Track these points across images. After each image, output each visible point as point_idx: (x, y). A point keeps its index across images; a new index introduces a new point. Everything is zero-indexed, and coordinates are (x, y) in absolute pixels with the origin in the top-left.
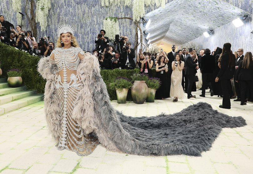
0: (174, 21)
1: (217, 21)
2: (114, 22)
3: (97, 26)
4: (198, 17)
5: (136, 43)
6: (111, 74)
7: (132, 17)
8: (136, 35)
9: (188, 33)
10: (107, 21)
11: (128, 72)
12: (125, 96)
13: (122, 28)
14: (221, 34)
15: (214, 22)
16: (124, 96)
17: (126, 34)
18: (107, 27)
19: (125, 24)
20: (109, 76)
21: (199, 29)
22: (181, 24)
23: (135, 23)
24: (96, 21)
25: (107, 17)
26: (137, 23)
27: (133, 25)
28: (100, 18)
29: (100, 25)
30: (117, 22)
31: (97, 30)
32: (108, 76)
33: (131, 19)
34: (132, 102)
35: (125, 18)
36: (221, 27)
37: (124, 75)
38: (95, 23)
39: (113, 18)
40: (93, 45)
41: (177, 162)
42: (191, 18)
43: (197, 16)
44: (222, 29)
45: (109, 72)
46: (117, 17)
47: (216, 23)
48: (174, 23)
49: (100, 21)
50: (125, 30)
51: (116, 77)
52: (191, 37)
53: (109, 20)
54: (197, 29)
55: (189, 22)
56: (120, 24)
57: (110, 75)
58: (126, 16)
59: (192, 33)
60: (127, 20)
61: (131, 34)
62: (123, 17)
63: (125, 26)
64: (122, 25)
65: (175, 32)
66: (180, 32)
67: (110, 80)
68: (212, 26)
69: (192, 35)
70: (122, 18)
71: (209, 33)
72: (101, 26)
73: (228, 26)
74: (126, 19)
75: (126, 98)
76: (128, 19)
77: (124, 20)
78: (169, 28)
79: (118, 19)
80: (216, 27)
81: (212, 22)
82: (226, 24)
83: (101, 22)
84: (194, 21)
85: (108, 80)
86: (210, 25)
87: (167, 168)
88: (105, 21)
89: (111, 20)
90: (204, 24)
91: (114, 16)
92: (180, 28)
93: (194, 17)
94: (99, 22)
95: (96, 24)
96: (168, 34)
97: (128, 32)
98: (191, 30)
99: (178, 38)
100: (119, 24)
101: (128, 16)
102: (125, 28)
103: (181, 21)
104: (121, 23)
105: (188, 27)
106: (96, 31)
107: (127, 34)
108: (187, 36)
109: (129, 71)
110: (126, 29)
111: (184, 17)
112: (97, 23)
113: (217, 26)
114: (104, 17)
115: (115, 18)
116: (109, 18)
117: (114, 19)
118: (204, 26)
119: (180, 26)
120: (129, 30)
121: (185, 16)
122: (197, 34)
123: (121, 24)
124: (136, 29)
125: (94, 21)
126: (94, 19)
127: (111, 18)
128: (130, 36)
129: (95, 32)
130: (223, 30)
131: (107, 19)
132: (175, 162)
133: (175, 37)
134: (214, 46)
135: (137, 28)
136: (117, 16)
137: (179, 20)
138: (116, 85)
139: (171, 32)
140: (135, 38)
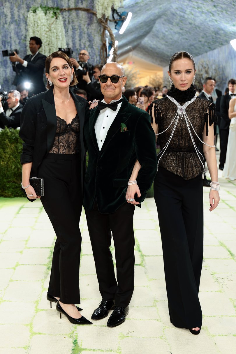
0: (169, 13)
2: (53, 17)
3: (12, 26)
4: (224, 6)
7: (93, 7)
8: (102, 48)
9: (195, 40)
10: (37, 17)
13: (70, 33)
17: (80, 45)
18: (38, 29)
19: (76, 24)
21: (221, 32)
22: (183, 19)
23: (100, 22)
24: (9, 15)
25: (36, 5)
26: (104, 21)
27: (95, 26)
28: (19, 7)
29: (19, 25)
30: (60, 17)
31: (13, 35)
33: (90, 12)
35: (77, 9)
38: (9, 20)
39: (49, 9)
40: (5, 71)
42: (207, 8)
43: (222, 6)
46: (59, 6)
48: (165, 18)
49: (19, 16)
50: (77, 37)
52: (200, 48)
53: (40, 13)
54: (217, 33)
55: (201, 18)
56: (67, 22)
58: (80, 6)
59: (203, 40)
60: (82, 14)
61: (91, 46)
62: (72, 6)
63: (77, 27)
64: (71, 24)
65: (164, 37)
66: (176, 37)
69: (203, 45)
70: (70, 10)
72: (23, 26)
74: (80, 12)
76: (83, 12)
77: (74, 13)
78: (152, 28)
79: (62, 10)
83: (22, 17)
84: (213, 15)
88: (31, 15)
89: (46, 14)
91: (50, 4)
92: (177, 29)
93: (215, 6)
94: (16, 17)
95: (11, 23)
96: (147, 41)
97: (83, 41)
98: (202, 34)
99: (170, 50)
100: (65, 24)
101: (84, 5)
102: (77, 32)
103: (182, 14)
104: (69, 21)
105: (196, 27)
106: (11, 38)
108: (191, 45)
110: (80, 35)
111: (191, 7)
112: (13, 20)
114: (28, 8)
115: (53, 8)
116: (40, 9)
117: (52, 12)
118: (234, 25)
119: (178, 24)
120: (86, 36)
121: (195, 4)
122: (215, 42)
123: (69, 23)
124: (103, 35)
125: (6, 16)
126: (5, 10)
127: (46, 10)
128: (89, 50)
129: (9, 40)
131: (35, 12)
133: (163, 47)
135: (104, 32)
136: (59, 3)
137: (178, 12)
139: (156, 36)
140: (100, 55)
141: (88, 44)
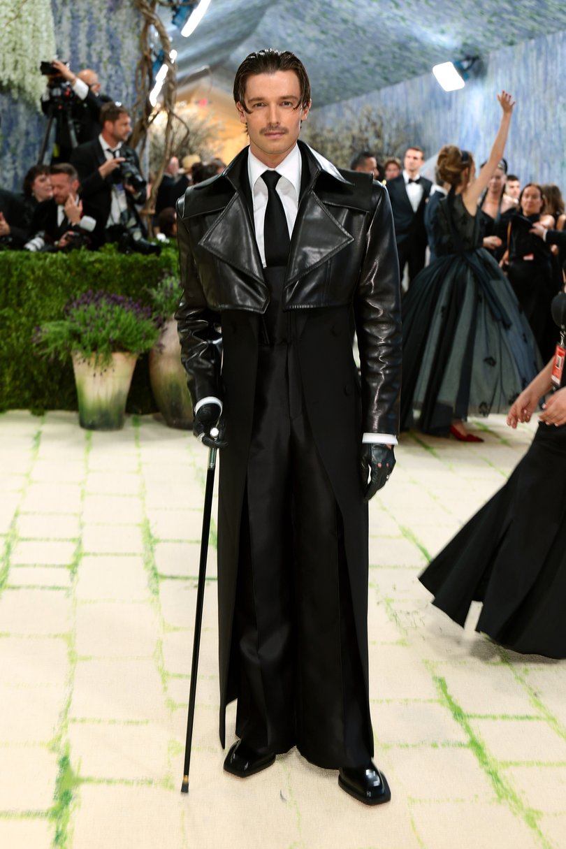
1: (506, 16)
5: (142, 108)
6: (40, 273)
8: (141, 67)
9: (354, 58)
11: (127, 269)
12: (120, 393)
13: (66, 25)
14: (523, 80)
15: (490, 22)
16: (117, 390)
17: (89, 56)
19: (82, 6)
20: (30, 285)
21: (413, 45)
22: (327, 10)
23: (138, 5)
26: (148, 5)
27: (125, 13)
32: (21, 283)
34: (147, 421)
36: (521, 47)
37: (107, 282)
41: (504, 717)
44: (525, 59)
45: (26, 262)
47: (503, 26)
48: (288, 4)
50: (82, 38)
51: (67, 292)
52: (364, 78)
54: (403, 46)
55: (370, 10)
57: (35, 281)
59: (372, 60)
61: (115, 61)
63: (82, 13)
64: (69, 6)
66: (311, 49)
67: (33, 306)
68: (480, 39)
69: (372, 72)
71: (463, 72)
73: (559, 47)
75: (123, 400)
78: (256, 25)
80: (497, 42)
81: (485, 18)
82: (549, 38)
85: (20, 304)
86: (469, 32)
87: (476, 746)
90: (443, 27)
92: (313, 32)
97: (97, 46)
98: (369, 47)
100: (53, 5)
102: (84, 26)
105: (357, 29)
107: (95, 59)
108: (344, 71)
109: (137, 262)
110: (90, 33)
113: (504, 42)
118: (443, 32)
119: (315, 21)
120: (103, 36)
122: (399, 67)
124: (144, 37)
128: (111, 69)
130: (532, 60)
132: (494, 718)
134: (482, 134)
135: (146, 29)
138: (76, 336)
139: (265, 44)
140: (135, 83)
141: (107, 54)
